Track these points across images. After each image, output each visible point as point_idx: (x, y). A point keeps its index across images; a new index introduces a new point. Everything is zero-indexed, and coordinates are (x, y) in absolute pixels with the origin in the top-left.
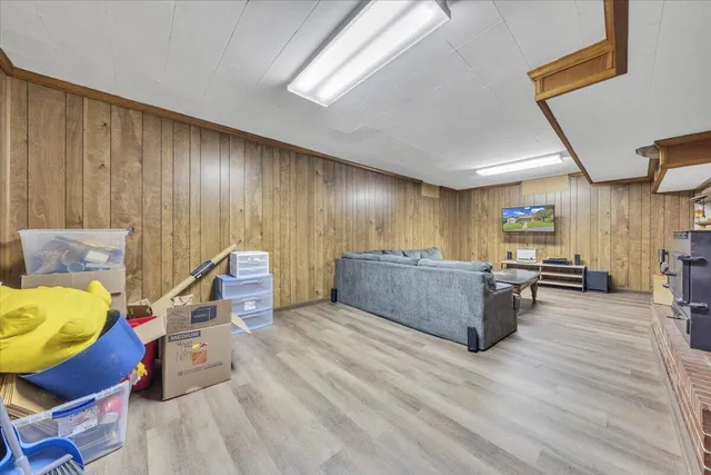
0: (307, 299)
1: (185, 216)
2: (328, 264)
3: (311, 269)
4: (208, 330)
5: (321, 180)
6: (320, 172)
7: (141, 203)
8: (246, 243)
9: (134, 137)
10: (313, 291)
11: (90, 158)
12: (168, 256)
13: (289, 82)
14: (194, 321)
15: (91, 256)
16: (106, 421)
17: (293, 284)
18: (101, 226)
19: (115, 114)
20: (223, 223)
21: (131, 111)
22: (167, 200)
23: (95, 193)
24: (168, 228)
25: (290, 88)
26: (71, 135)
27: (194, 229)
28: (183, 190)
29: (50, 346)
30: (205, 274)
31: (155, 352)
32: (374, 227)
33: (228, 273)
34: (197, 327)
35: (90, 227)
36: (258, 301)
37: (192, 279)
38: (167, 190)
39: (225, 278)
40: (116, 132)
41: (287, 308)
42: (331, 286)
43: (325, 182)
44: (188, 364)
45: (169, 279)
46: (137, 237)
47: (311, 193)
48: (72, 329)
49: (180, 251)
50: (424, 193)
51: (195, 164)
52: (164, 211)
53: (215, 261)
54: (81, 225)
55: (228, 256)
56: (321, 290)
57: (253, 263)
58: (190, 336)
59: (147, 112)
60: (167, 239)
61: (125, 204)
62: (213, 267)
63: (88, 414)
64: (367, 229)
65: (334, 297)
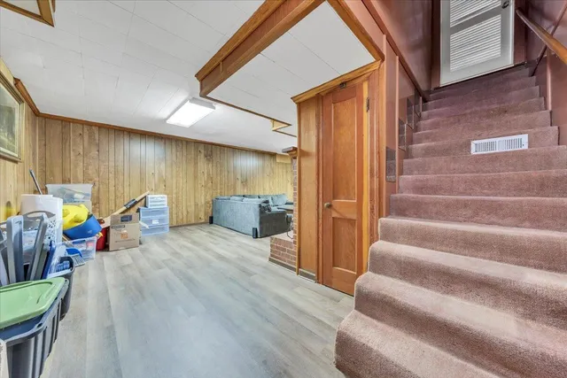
0: (193, 221)
1: (121, 177)
2: (207, 203)
3: (196, 205)
4: (128, 225)
5: (202, 156)
6: (202, 151)
7: (98, 171)
8: (156, 191)
9: (95, 139)
10: (197, 217)
11: (74, 150)
12: (112, 197)
13: (167, 119)
14: (122, 221)
15: (76, 195)
16: (88, 249)
17: (185, 213)
18: (79, 183)
19: (85, 129)
20: (142, 179)
21: (93, 127)
22: (112, 170)
23: (76, 167)
24: (112, 182)
25: (168, 122)
26: (64, 140)
27: (126, 184)
28: (120, 164)
29: (72, 221)
30: (133, 206)
31: (106, 231)
32: (240, 182)
33: (145, 206)
34: (124, 223)
35: (74, 183)
36: (160, 220)
37: (125, 208)
38: (112, 164)
39: (142, 208)
40: (86, 137)
41: (181, 226)
42: (210, 215)
43: (206, 156)
44: (119, 238)
45: (113, 208)
46: (96, 188)
47: (196, 163)
48: (78, 216)
49: (119, 195)
50: (278, 160)
51: (127, 147)
52: (110, 175)
53: (137, 199)
54: (69, 182)
55: (145, 197)
56: (203, 217)
57: (158, 200)
58: (120, 227)
59: (101, 126)
60: (112, 189)
61: (90, 172)
62: (136, 203)
63: (83, 245)
64: (235, 183)
65: (211, 221)
